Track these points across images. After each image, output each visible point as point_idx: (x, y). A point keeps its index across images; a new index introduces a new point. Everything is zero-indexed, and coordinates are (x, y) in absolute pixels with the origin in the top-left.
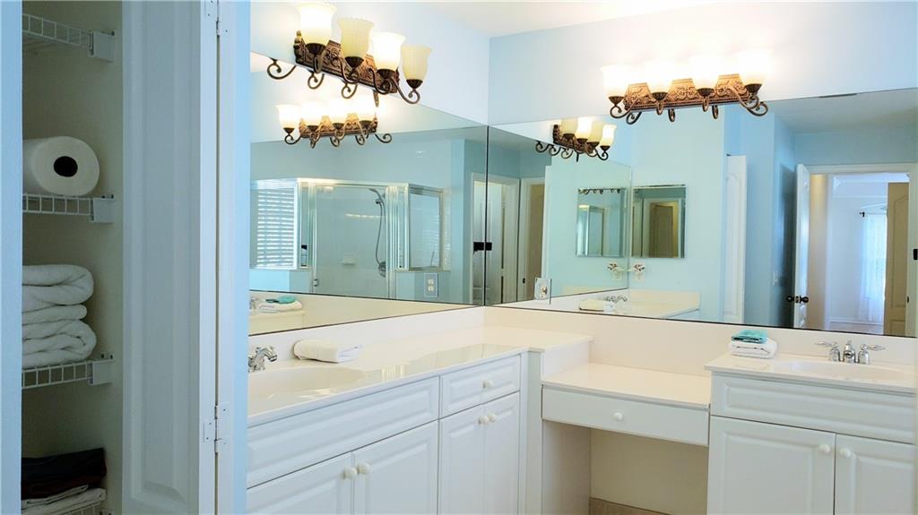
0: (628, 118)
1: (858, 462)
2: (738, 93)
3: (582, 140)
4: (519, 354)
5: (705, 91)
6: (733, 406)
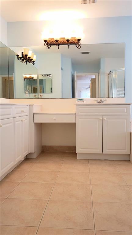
0: (47, 47)
1: (107, 120)
2: (75, 42)
3: (29, 58)
4: (27, 105)
5: (68, 40)
6: (81, 112)
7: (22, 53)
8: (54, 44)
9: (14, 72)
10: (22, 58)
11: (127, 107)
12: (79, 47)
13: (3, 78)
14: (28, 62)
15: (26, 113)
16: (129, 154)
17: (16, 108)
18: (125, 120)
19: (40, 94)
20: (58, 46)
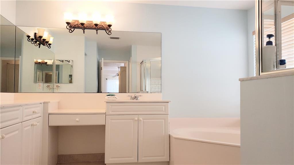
0: (69, 31)
1: (143, 122)
2: (105, 27)
3: (44, 40)
4: (41, 103)
5: (96, 25)
6: (112, 112)
7: (35, 33)
8: (79, 28)
9: (21, 55)
10: (35, 40)
11: (165, 106)
12: (109, 33)
13: (3, 61)
14: (41, 45)
15: (39, 113)
16: (169, 160)
17: (25, 109)
18: (164, 120)
19: (56, 85)
20: (84, 30)
